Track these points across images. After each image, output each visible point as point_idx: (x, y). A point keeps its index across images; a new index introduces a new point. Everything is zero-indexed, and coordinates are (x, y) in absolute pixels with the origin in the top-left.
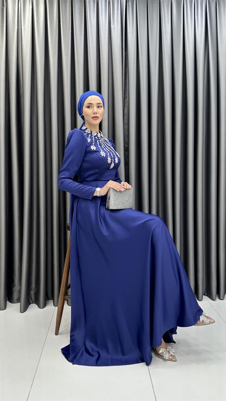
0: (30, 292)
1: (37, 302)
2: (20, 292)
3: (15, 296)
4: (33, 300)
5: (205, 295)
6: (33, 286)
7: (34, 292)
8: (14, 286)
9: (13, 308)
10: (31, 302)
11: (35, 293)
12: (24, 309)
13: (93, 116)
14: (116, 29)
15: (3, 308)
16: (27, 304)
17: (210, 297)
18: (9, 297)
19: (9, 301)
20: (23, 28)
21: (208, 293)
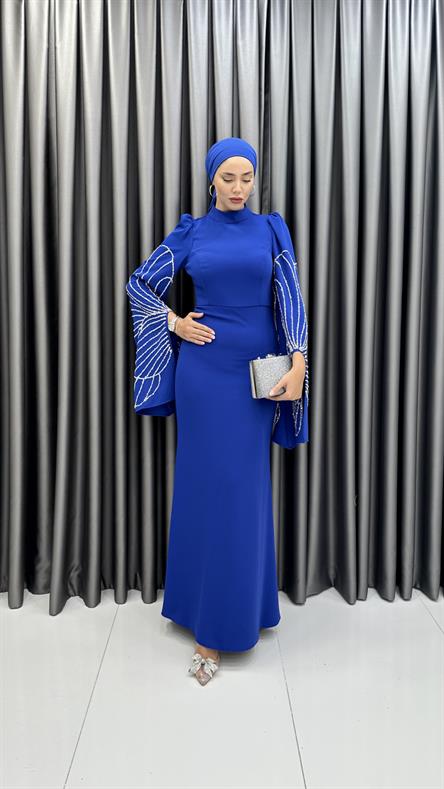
0: (69, 573)
1: (83, 592)
2: (50, 572)
3: (41, 580)
4: (76, 588)
5: (415, 587)
6: (76, 561)
7: (77, 573)
8: (39, 561)
9: (37, 604)
10: (71, 592)
11: (79, 576)
12: (57, 608)
13: (233, 196)
14: (248, 49)
15: (16, 603)
16: (65, 596)
17: (426, 594)
18: (30, 582)
19: (28, 588)
20: (58, 46)
21: (423, 584)
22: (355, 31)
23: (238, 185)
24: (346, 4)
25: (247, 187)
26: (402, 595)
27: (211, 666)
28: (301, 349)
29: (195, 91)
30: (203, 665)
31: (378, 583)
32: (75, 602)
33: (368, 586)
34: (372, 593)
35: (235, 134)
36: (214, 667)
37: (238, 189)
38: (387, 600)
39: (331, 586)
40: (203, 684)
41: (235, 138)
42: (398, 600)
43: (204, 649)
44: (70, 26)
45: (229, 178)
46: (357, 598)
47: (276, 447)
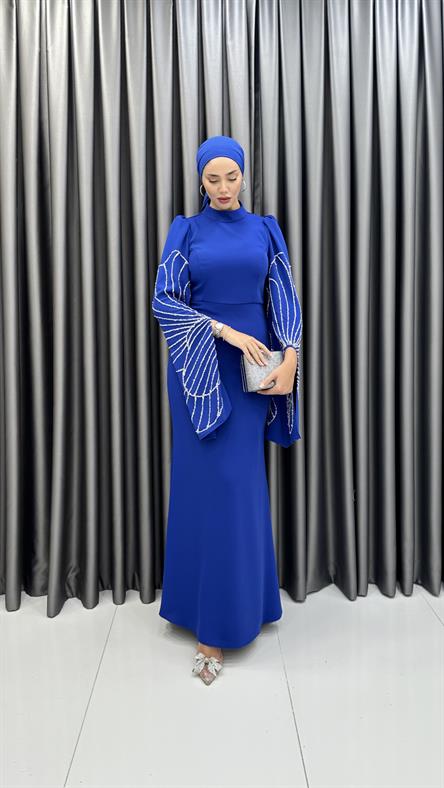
0: (67, 575)
1: (80, 594)
2: (47, 573)
3: (38, 581)
4: (73, 589)
5: (417, 583)
6: (73, 562)
7: (74, 574)
8: (36, 562)
9: (34, 606)
10: (69, 594)
11: (77, 577)
12: (55, 610)
13: (220, 196)
14: (237, 49)
15: (13, 606)
16: (62, 598)
17: (427, 589)
18: (27, 584)
19: (25, 590)
20: (50, 49)
21: (424, 580)
22: (343, 31)
23: (224, 185)
24: (333, 3)
25: (234, 186)
26: (403, 591)
27: (214, 664)
28: (294, 345)
29: (186, 91)
30: (206, 664)
31: (379, 579)
32: (73, 604)
33: (369, 582)
34: (373, 589)
35: (226, 133)
36: (218, 667)
37: (224, 189)
38: (387, 596)
39: (330, 582)
40: (208, 684)
41: (226, 137)
42: (399, 596)
43: (207, 648)
44: (62, 29)
45: (214, 179)
46: (358, 594)
47: (273, 445)
